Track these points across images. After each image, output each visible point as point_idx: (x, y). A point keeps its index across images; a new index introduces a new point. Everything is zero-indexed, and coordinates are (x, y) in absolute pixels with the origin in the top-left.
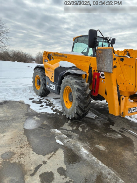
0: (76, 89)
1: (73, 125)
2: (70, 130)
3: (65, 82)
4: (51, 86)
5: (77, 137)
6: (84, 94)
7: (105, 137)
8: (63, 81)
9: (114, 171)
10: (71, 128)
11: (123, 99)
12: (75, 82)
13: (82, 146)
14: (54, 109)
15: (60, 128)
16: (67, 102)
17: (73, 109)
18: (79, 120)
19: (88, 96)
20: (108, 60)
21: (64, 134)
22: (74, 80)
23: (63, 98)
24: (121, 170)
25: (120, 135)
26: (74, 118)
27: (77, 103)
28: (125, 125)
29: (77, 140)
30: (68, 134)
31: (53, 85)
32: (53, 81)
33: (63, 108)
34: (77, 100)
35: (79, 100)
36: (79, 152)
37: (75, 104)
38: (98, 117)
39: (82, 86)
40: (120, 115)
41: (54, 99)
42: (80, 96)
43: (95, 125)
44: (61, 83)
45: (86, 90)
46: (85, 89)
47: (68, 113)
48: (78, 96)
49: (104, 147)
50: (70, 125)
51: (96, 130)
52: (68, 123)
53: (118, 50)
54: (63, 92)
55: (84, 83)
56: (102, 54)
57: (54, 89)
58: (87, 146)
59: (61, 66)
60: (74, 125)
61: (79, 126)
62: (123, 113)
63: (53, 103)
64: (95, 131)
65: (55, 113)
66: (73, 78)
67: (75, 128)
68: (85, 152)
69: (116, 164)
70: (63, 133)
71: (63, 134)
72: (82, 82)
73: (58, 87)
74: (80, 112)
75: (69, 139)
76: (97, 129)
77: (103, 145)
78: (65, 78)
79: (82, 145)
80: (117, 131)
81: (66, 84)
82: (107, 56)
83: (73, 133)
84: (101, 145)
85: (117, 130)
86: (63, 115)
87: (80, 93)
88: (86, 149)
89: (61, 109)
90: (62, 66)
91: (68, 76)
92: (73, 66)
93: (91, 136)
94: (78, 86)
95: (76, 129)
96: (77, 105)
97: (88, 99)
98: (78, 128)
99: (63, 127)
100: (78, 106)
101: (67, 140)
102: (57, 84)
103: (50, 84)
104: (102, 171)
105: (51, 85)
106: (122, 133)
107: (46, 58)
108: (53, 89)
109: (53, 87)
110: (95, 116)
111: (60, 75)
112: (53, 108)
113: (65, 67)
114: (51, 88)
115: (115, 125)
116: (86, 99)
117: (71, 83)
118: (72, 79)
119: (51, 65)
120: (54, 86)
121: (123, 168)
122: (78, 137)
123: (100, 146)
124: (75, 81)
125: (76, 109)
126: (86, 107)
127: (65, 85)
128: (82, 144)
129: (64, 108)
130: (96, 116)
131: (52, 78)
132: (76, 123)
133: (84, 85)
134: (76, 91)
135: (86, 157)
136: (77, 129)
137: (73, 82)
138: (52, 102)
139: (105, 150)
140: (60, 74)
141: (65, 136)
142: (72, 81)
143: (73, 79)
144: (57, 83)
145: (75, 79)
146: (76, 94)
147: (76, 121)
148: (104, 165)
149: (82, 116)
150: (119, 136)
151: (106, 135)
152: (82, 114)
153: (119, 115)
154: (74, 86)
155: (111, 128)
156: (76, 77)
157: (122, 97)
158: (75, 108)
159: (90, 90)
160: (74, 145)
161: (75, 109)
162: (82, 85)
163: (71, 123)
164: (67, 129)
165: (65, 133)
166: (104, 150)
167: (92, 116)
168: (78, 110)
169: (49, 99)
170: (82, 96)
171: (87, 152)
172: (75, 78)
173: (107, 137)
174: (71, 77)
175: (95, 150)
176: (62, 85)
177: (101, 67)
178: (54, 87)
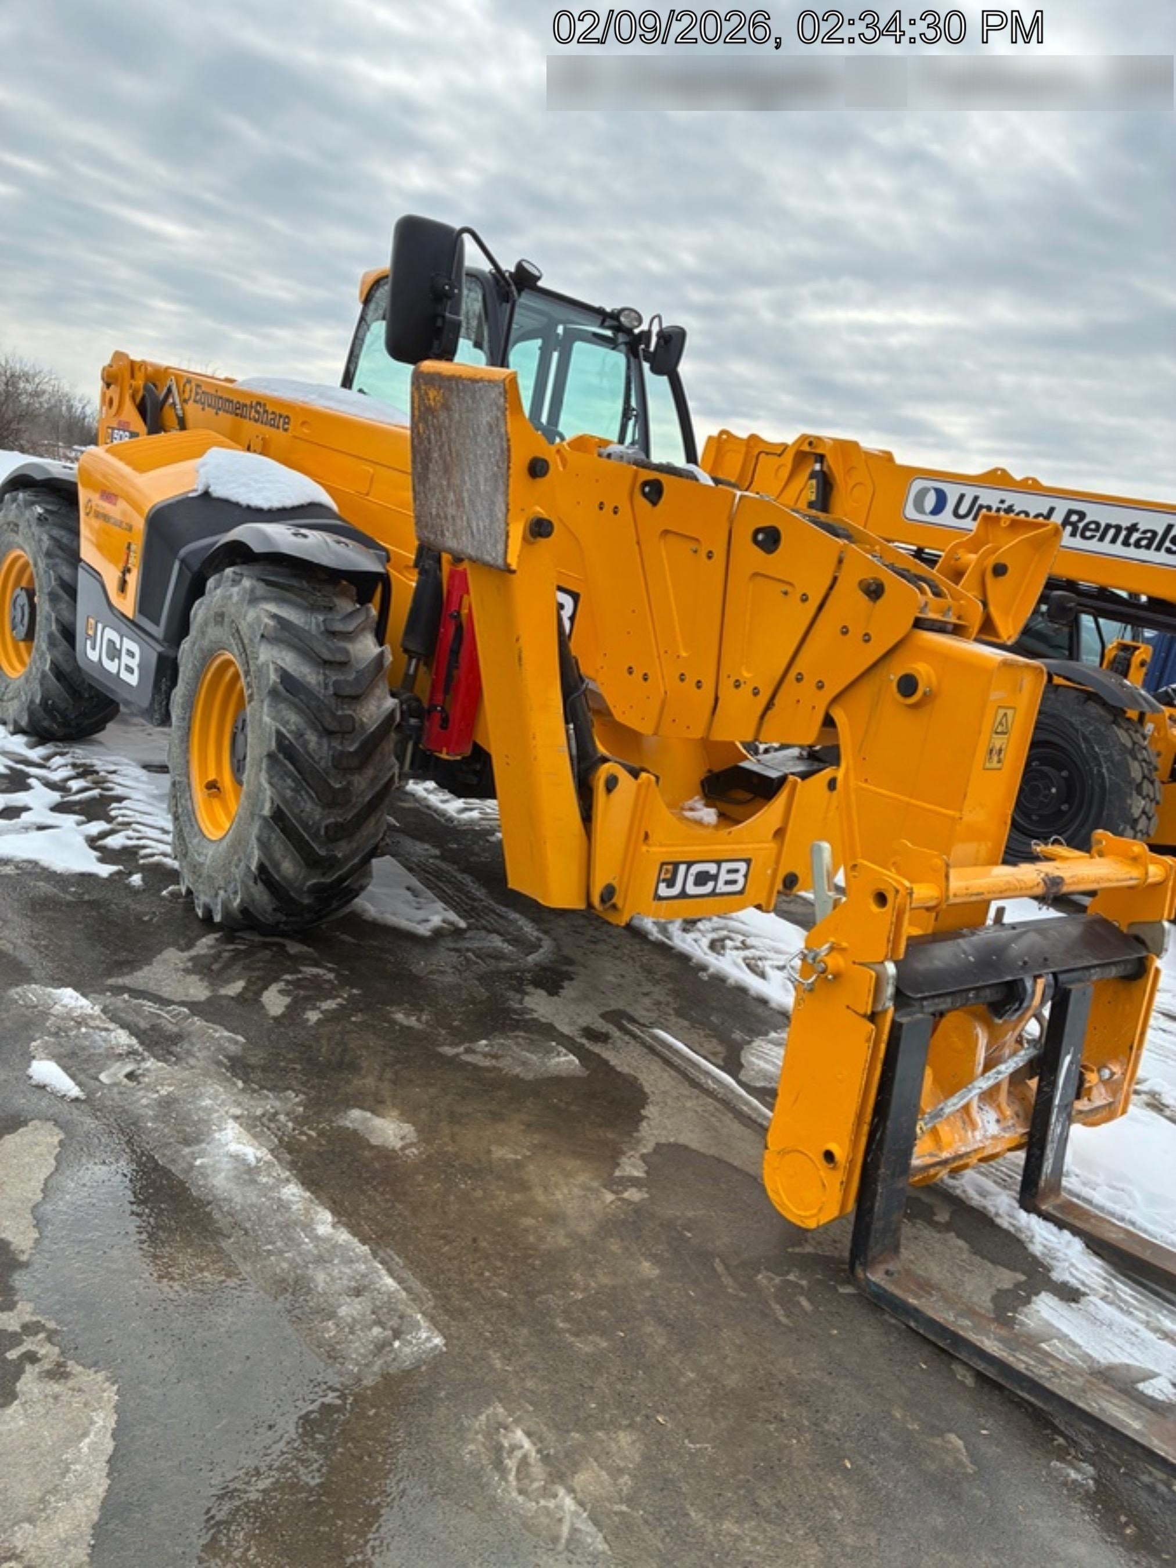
0: (273, 677)
1: (223, 969)
2: (183, 1004)
3: (206, 623)
4: (114, 653)
5: (220, 1049)
6: (333, 726)
7: (452, 1062)
8: (200, 611)
9: (407, 1274)
10: (198, 990)
11: (611, 784)
12: (271, 623)
13: (238, 1112)
14: (115, 842)
15: (110, 981)
16: (212, 786)
17: (238, 843)
18: (284, 935)
19: (363, 746)
20: (482, 467)
21: (124, 1026)
22: (272, 608)
23: (187, 751)
24: (462, 1274)
25: (571, 1057)
26: (244, 911)
27: (269, 792)
28: (646, 994)
29: (213, 1068)
30: (153, 1027)
31: (129, 644)
32: (127, 605)
33: (181, 830)
34: (270, 768)
35: (288, 774)
36: (187, 1150)
37: (255, 800)
38: (463, 924)
39: (326, 663)
40: (590, 905)
41: (147, 767)
42: (299, 735)
43: (415, 979)
44: (181, 628)
45: (356, 699)
46: (348, 691)
47: (205, 871)
48: (279, 734)
49: (408, 1129)
50: (201, 967)
51: (400, 1017)
52: (193, 952)
53: (753, 437)
54: (189, 705)
55: (349, 636)
56: (443, 416)
57: (133, 680)
58: (276, 1113)
59: (206, 494)
60: (237, 968)
61: (276, 979)
62: (609, 893)
63: (120, 799)
64: (394, 1022)
65: (105, 870)
66: (261, 589)
67: (236, 987)
68: (234, 1148)
69: (443, 1237)
70: (113, 1019)
71: (112, 1026)
72: (333, 634)
73: (161, 658)
74: (288, 867)
75: (150, 1063)
76: (416, 1008)
77: (408, 1114)
78: (211, 583)
79: (239, 1104)
80: (565, 1030)
81: (214, 633)
82: (476, 435)
83: (198, 1022)
84: (395, 1113)
85: (572, 1023)
86: (175, 895)
87: (300, 711)
88: (255, 1136)
89: (168, 849)
90: (218, 491)
91: (229, 571)
92: (312, 505)
93: (345, 1050)
94: (289, 660)
95: (240, 999)
96: (266, 811)
97: (370, 772)
98: (259, 993)
99: (139, 978)
100: (278, 816)
101: (129, 1068)
102: (158, 631)
103: (110, 634)
104: (310, 1272)
105: (115, 637)
106: (597, 1048)
107: (124, 417)
108: (124, 675)
109: (125, 659)
110: (436, 921)
111: (183, 562)
112: (104, 835)
113: (237, 505)
114: (111, 666)
115: (569, 990)
116: (342, 764)
117: (243, 627)
118: (253, 600)
119: (127, 470)
120: (135, 648)
121: (482, 1263)
122: (233, 1049)
123: (378, 1122)
124: (274, 616)
125: (259, 839)
126: (338, 833)
127: (206, 643)
128: (244, 1099)
129: (186, 830)
130: (452, 916)
131: (123, 586)
132: (267, 954)
133: (340, 658)
134: (274, 693)
135: (231, 1185)
136: (250, 999)
137: (258, 619)
138: (118, 791)
139: (403, 1148)
140: (183, 552)
141: (122, 1038)
142: (252, 614)
143: (265, 599)
144: (157, 623)
145: (280, 600)
146: (267, 719)
147: (265, 946)
148: (344, 1236)
149: (306, 901)
150: (558, 1064)
151: (461, 1049)
152: (309, 883)
153: (582, 906)
154: (262, 658)
155: (525, 1011)
156: (295, 582)
157: (607, 765)
158: (255, 830)
159: (390, 703)
160: (167, 1104)
161: (254, 842)
162: (326, 655)
163: (217, 957)
164: (166, 992)
165: (130, 1018)
166: (398, 1144)
167: (421, 915)
168: (279, 847)
169: (100, 762)
170: (312, 738)
171: (252, 1152)
172: (279, 590)
173: (469, 1063)
174: (247, 583)
175: (329, 1142)
176: (186, 644)
177: (438, 515)
178: (134, 663)
